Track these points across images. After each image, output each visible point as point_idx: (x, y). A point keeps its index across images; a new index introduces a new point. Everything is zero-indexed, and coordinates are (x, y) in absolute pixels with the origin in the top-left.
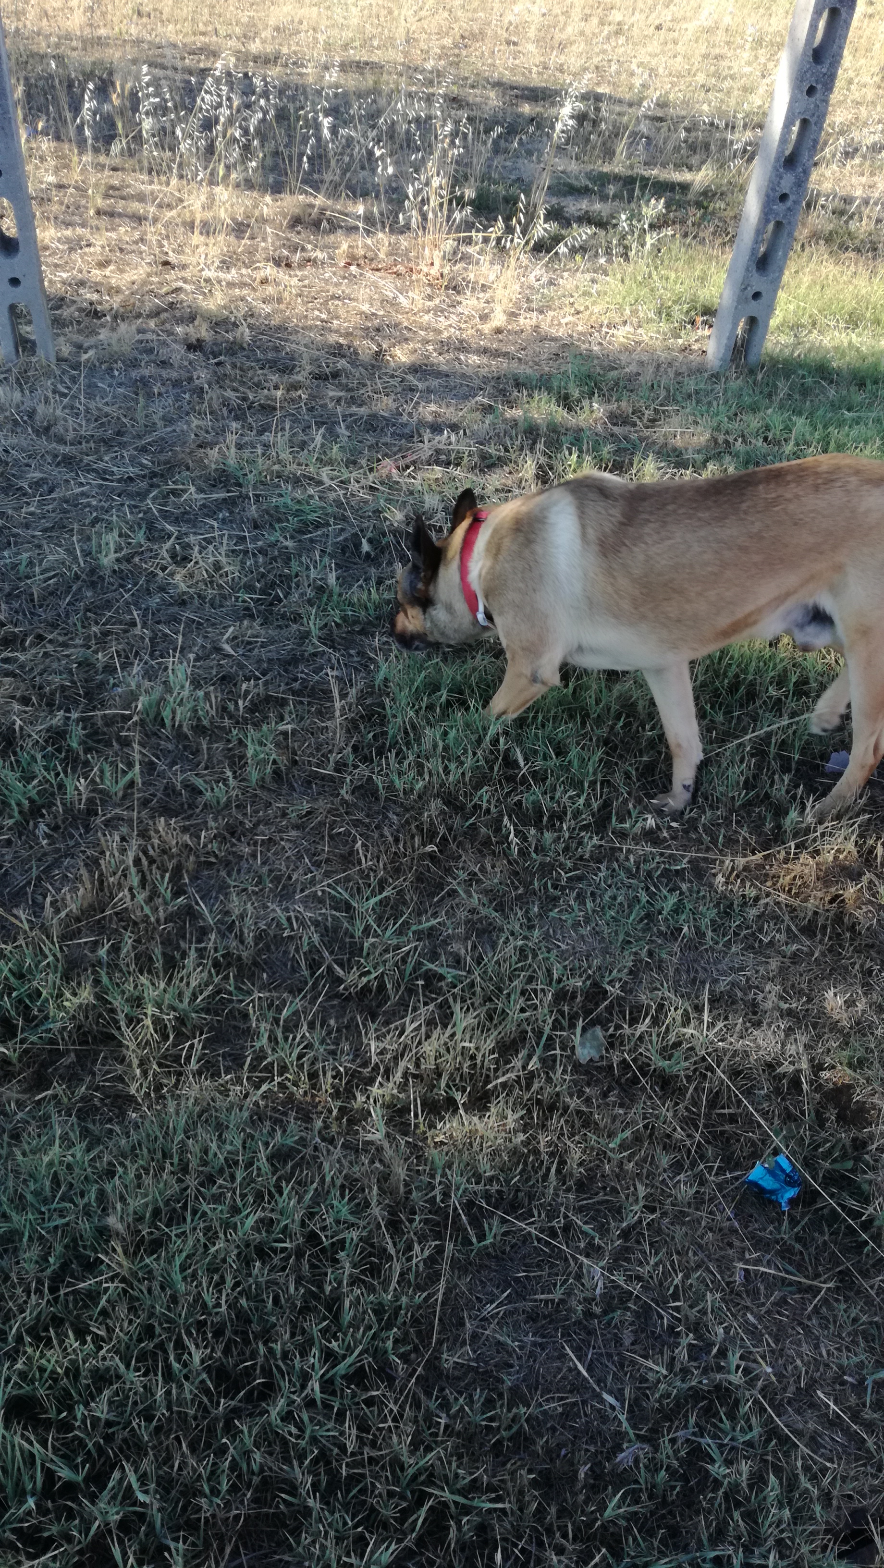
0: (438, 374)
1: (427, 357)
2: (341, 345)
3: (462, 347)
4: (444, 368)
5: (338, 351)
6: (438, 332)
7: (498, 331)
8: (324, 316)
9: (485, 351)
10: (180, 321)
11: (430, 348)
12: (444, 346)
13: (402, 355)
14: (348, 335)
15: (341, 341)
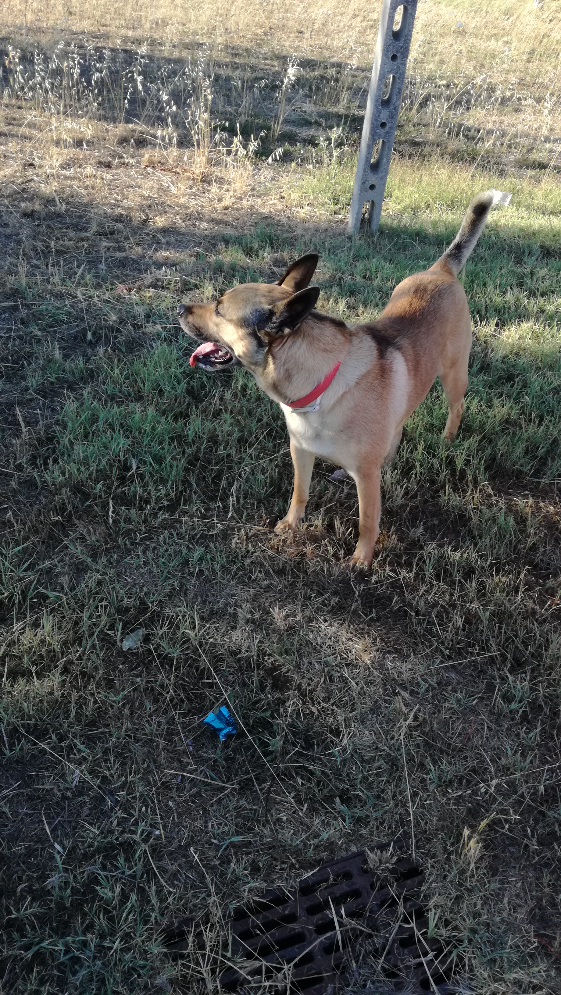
0: (179, 233)
1: (175, 223)
2: (122, 215)
3: (200, 217)
4: (183, 230)
5: (119, 219)
6: (187, 208)
7: (226, 208)
8: (119, 198)
9: (213, 220)
10: (24, 200)
11: (178, 217)
12: (188, 217)
13: (160, 222)
14: (129, 209)
15: (123, 212)
